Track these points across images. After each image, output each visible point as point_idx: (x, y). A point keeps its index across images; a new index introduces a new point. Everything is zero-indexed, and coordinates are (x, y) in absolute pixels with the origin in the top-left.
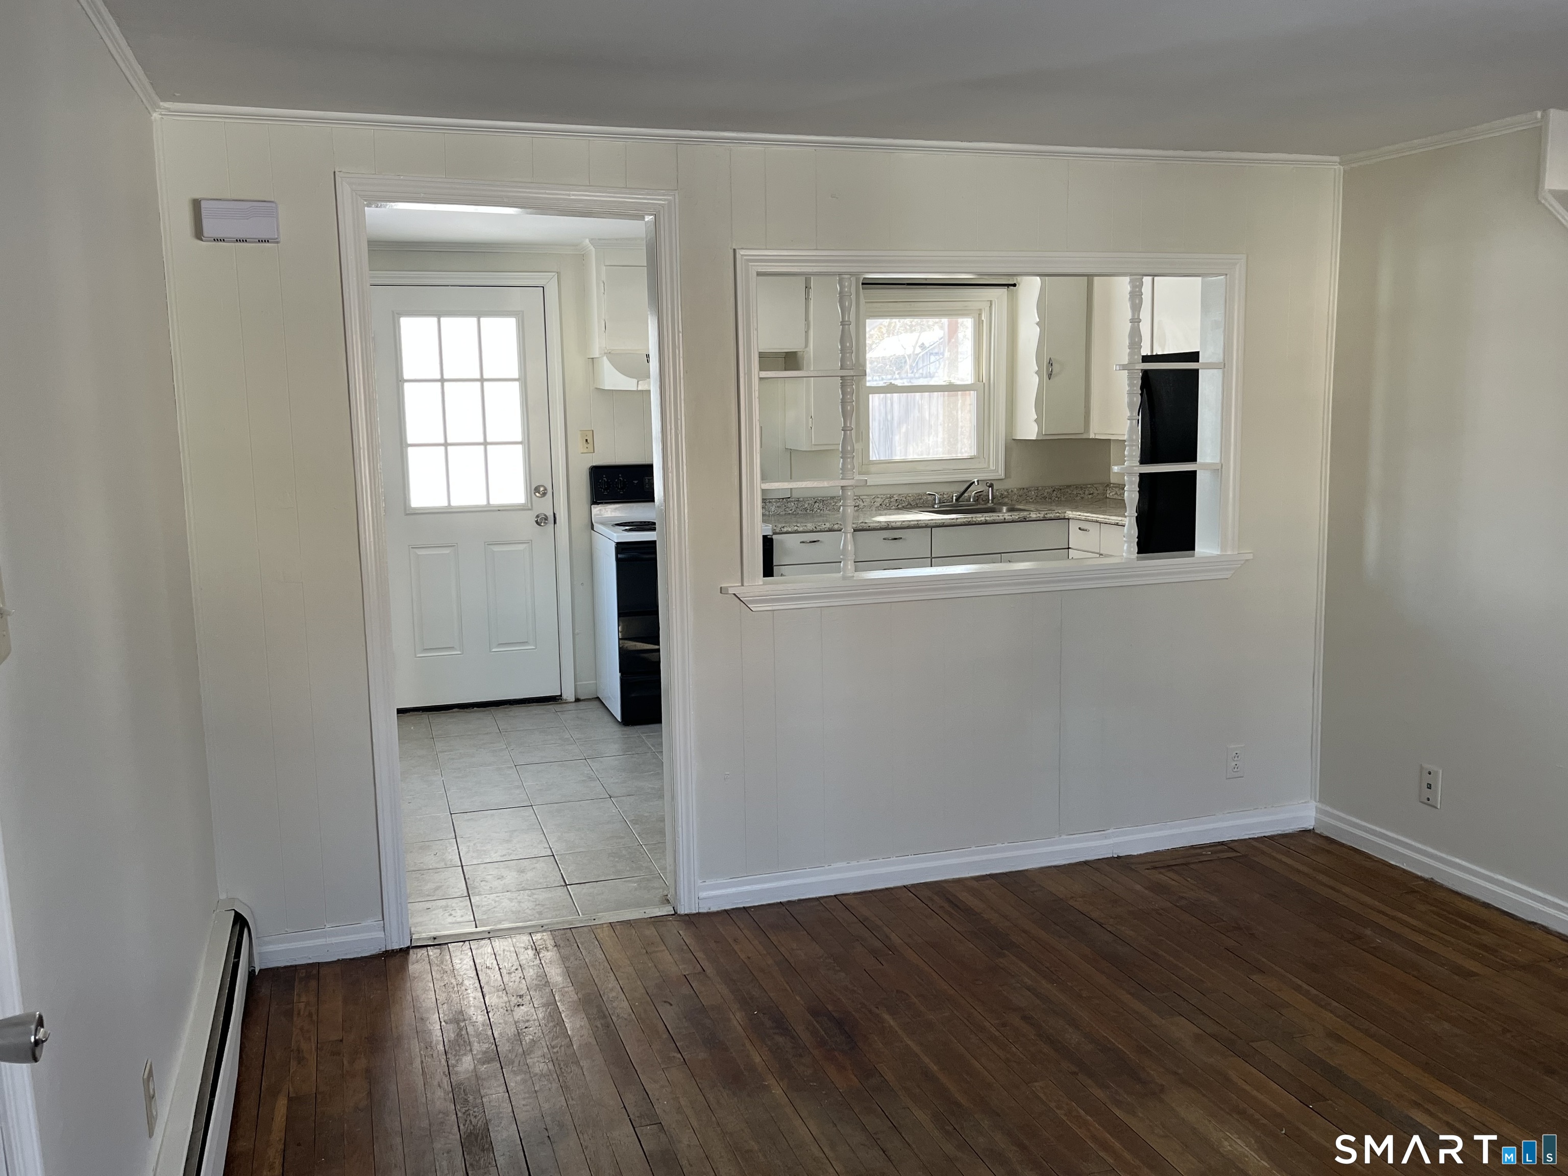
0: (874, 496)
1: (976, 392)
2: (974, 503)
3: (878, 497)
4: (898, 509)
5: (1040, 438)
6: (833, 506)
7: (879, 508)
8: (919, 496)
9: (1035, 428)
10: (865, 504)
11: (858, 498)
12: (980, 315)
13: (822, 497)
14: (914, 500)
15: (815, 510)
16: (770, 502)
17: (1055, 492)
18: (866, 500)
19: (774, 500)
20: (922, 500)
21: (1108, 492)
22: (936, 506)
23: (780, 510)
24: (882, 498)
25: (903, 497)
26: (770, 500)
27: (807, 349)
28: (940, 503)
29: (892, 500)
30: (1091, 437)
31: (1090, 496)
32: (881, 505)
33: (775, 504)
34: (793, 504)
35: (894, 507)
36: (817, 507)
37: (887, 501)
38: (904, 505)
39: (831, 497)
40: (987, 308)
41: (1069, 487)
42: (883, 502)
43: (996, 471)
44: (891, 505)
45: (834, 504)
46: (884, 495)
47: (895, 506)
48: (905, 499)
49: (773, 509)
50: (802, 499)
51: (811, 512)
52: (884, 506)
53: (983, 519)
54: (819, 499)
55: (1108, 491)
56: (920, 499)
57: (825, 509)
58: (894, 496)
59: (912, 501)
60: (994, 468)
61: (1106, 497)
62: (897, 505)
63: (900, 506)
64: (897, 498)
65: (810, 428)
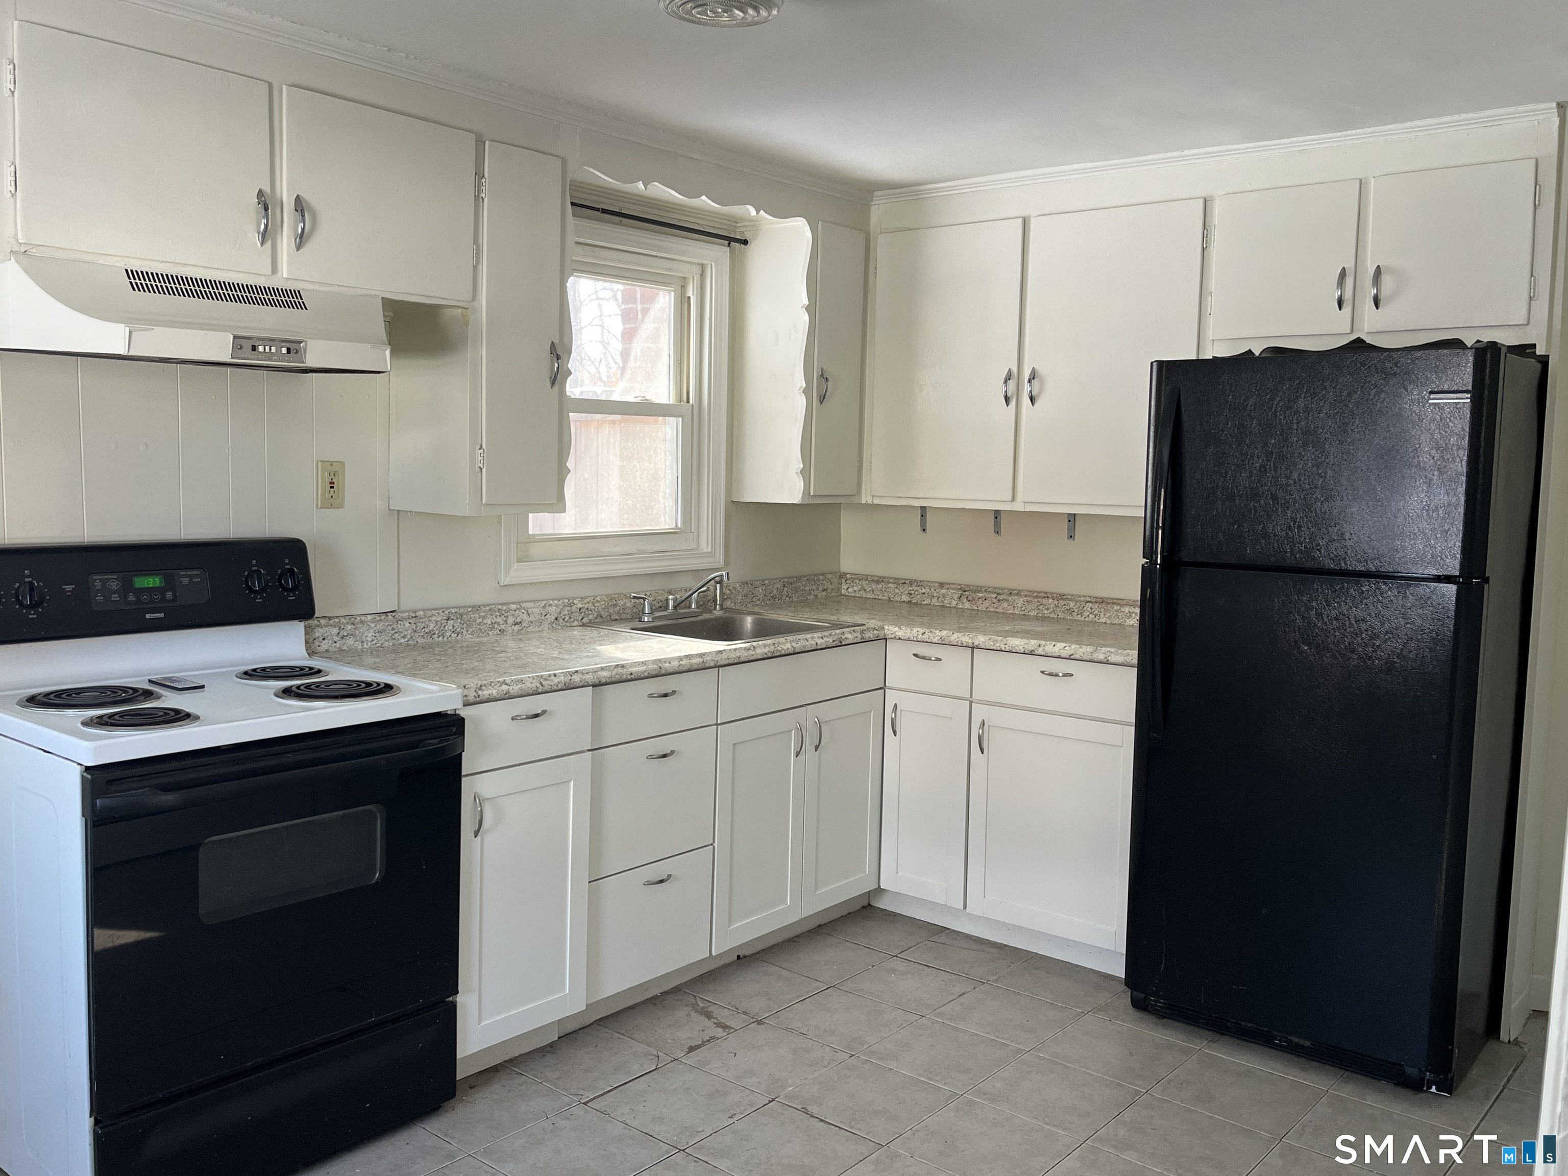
0: (544, 603)
1: (681, 419)
2: (696, 610)
3: (550, 605)
4: (583, 625)
5: (805, 503)
6: (479, 624)
7: (554, 625)
8: (613, 600)
9: (799, 485)
10: (532, 619)
11: (518, 606)
12: (684, 287)
13: (457, 608)
14: (606, 608)
15: (448, 634)
16: (362, 622)
17: (786, 589)
18: (534, 610)
19: (369, 617)
20: (618, 608)
21: (844, 586)
22: (646, 619)
23: (384, 637)
24: (557, 606)
25: (588, 603)
26: (363, 618)
27: (474, 304)
28: (652, 613)
29: (574, 608)
30: (863, 502)
31: (824, 594)
32: (556, 619)
33: (373, 625)
34: (407, 625)
35: (576, 623)
36: (451, 628)
37: (566, 612)
38: (591, 617)
39: (473, 607)
40: (697, 277)
41: (799, 578)
42: (560, 613)
43: (711, 554)
44: (572, 619)
45: (480, 620)
46: (559, 600)
47: (578, 621)
48: (593, 607)
49: (370, 635)
50: (422, 613)
51: (441, 638)
52: (561, 620)
53: (789, 646)
54: (453, 611)
55: (843, 584)
56: (615, 606)
57: (465, 632)
58: (575, 602)
59: (604, 609)
60: (710, 550)
61: (842, 595)
62: (580, 618)
63: (585, 620)
64: (580, 606)
65: (478, 470)
